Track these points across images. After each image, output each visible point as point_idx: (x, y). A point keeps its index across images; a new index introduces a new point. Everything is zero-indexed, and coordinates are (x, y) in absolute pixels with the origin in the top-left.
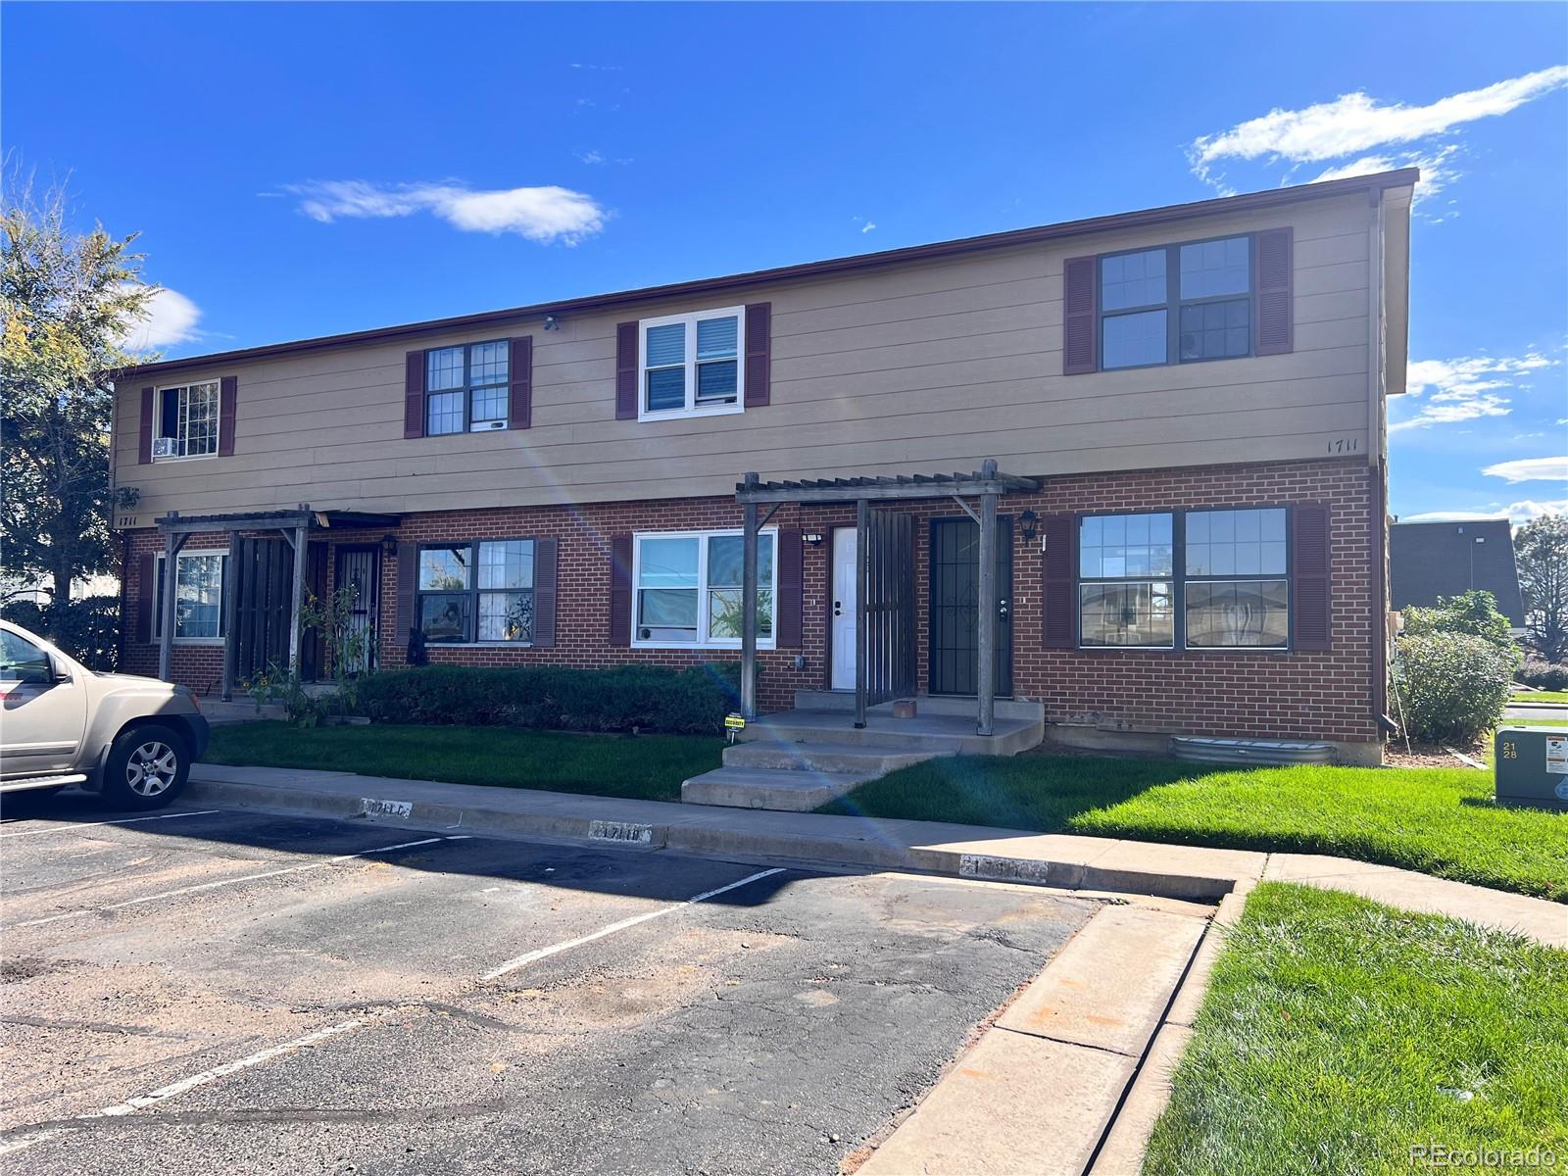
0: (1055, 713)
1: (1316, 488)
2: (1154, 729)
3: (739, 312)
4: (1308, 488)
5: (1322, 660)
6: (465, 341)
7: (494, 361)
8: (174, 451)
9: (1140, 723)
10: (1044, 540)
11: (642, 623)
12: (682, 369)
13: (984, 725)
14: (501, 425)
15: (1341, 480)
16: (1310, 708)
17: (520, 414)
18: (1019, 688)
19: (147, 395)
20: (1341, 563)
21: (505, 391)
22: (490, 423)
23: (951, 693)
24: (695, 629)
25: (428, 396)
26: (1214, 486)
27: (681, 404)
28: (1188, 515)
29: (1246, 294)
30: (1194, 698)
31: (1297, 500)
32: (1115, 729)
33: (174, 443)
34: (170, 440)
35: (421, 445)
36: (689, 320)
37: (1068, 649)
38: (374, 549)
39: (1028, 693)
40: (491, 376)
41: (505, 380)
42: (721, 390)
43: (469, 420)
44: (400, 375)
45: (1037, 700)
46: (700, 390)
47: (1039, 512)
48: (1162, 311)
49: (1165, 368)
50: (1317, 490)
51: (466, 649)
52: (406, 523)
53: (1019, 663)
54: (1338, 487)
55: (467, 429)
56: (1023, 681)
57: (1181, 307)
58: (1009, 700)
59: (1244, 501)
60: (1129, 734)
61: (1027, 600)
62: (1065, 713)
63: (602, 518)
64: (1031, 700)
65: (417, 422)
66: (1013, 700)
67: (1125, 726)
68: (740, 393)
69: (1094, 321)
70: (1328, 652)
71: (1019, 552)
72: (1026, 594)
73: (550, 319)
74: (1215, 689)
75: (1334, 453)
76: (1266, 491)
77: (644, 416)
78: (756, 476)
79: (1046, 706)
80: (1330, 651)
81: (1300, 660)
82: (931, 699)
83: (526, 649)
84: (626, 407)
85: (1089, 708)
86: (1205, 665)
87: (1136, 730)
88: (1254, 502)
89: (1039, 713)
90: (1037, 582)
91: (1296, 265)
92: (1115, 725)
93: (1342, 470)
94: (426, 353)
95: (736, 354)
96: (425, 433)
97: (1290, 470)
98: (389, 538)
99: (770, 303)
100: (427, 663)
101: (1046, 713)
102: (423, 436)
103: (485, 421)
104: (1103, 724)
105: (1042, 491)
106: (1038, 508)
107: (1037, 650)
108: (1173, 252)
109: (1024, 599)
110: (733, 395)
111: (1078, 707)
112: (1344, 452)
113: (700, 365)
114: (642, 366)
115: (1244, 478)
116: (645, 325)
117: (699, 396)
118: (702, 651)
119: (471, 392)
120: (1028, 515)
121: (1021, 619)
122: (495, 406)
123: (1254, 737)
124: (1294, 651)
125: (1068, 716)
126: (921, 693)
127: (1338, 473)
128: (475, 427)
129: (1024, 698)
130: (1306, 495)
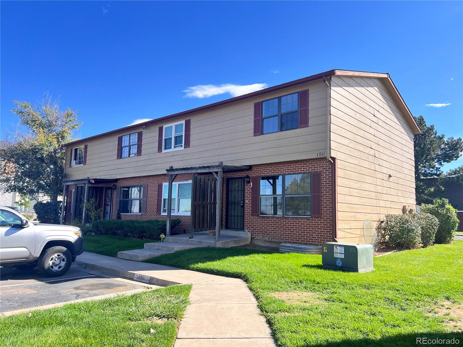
0: (254, 235)
1: (318, 167)
2: (277, 241)
3: (183, 122)
4: (316, 167)
5: (319, 220)
6: (129, 133)
7: (134, 138)
8: (75, 164)
9: (274, 239)
10: (252, 184)
11: (164, 208)
12: (171, 138)
13: (217, 238)
14: (136, 155)
15: (324, 165)
16: (317, 235)
17: (139, 153)
18: (246, 227)
19: (72, 150)
20: (324, 190)
21: (136, 146)
22: (134, 155)
23: (230, 229)
24: (175, 210)
25: (122, 148)
26: (292, 167)
27: (171, 148)
28: (286, 176)
29: (296, 110)
30: (287, 231)
31: (313, 171)
32: (268, 240)
33: (76, 162)
34: (75, 161)
35: (120, 161)
36: (173, 125)
37: (257, 216)
38: (111, 188)
40: (134, 142)
41: (136, 143)
42: (180, 144)
43: (130, 154)
44: (116, 143)
45: (250, 231)
46: (176, 144)
47: (251, 176)
48: (276, 117)
49: (277, 133)
50: (318, 168)
51: (129, 215)
52: (119, 181)
53: (246, 220)
54: (323, 167)
55: (129, 156)
56: (247, 225)
57: (281, 115)
59: (300, 172)
60: (271, 242)
62: (256, 235)
63: (157, 179)
65: (120, 155)
66: (244, 231)
67: (270, 239)
68: (183, 144)
69: (260, 120)
70: (321, 218)
71: (246, 188)
73: (144, 126)
74: (292, 229)
75: (319, 157)
76: (305, 168)
77: (164, 151)
78: (172, 167)
79: (252, 233)
80: (322, 218)
81: (314, 220)
82: (226, 231)
83: (140, 215)
84: (160, 150)
85: (262, 234)
86: (290, 221)
87: (273, 241)
88: (302, 172)
89: (249, 235)
90: (250, 196)
91: (310, 101)
93: (325, 161)
94: (122, 137)
95: (183, 133)
96: (121, 158)
97: (311, 162)
98: (114, 185)
99: (190, 119)
100: (121, 219)
101: (252, 235)
102: (120, 159)
103: (133, 154)
104: (265, 239)
105: (251, 169)
106: (251, 175)
107: (250, 216)
108: (280, 98)
109: (247, 201)
110: (182, 145)
111: (259, 234)
112: (321, 156)
113: (176, 137)
114: (164, 138)
115: (300, 165)
116: (165, 126)
117: (176, 145)
118: (176, 216)
119: (130, 146)
120: (247, 177)
121: (246, 207)
122: (134, 150)
123: (302, 244)
124: (312, 217)
125: (257, 236)
126: (223, 228)
127: (323, 162)
128: (131, 156)
129: (247, 230)
130: (315, 169)
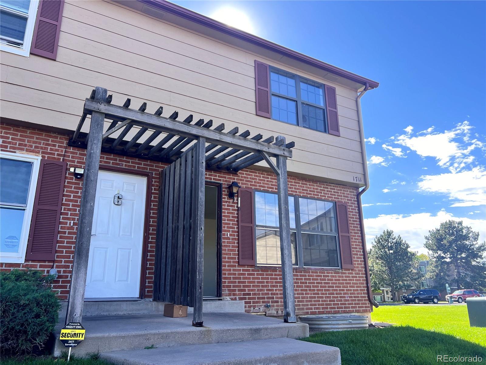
5: (351, 273)
10: (239, 201)
18: (225, 291)
20: (352, 230)
26: (308, 187)
28: (300, 199)
31: (337, 200)
37: (251, 266)
39: (230, 295)
48: (293, 101)
49: (298, 127)
50: (342, 197)
53: (225, 274)
56: (228, 286)
57: (302, 103)
58: (219, 300)
59: (320, 197)
61: (230, 235)
62: (249, 306)
64: (232, 299)
66: (221, 300)
67: (279, 312)
68: (27, 42)
71: (225, 205)
72: (229, 231)
74: (316, 289)
80: (353, 270)
81: (344, 273)
85: (263, 302)
86: (311, 276)
88: (323, 198)
89: (243, 308)
90: (235, 225)
92: (276, 312)
95: (27, 13)
104: (270, 312)
107: (235, 266)
109: (229, 234)
111: (257, 302)
112: (358, 182)
121: (226, 246)
124: (341, 269)
125: (252, 309)
129: (228, 298)
130: (339, 198)
